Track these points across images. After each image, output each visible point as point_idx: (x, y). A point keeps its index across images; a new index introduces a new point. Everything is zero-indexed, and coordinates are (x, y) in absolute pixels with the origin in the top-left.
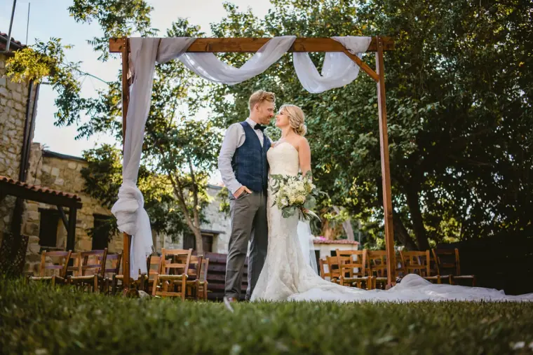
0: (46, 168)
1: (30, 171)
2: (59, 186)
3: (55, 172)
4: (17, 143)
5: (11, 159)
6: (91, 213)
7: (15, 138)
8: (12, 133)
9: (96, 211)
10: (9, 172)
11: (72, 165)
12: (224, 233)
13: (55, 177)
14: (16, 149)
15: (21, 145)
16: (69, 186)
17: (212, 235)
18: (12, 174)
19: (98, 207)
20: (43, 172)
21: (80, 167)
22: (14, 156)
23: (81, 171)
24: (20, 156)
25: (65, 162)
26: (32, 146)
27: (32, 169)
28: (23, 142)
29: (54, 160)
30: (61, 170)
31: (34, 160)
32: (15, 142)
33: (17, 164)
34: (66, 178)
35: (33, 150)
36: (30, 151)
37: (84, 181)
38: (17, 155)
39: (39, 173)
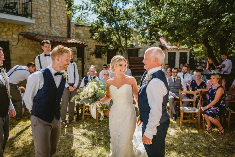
0: (77, 31)
1: (71, 32)
2: (82, 37)
3: (80, 32)
4: (66, 22)
5: (64, 29)
6: (94, 45)
7: (64, 21)
8: (63, 19)
9: (96, 45)
10: (64, 33)
11: (86, 29)
12: (142, 48)
13: (80, 34)
14: (65, 25)
15: (67, 23)
16: (86, 36)
17: (138, 49)
18: (65, 34)
19: (97, 43)
20: (76, 32)
21: (89, 29)
22: (65, 27)
23: (90, 31)
24: (67, 27)
25: (83, 28)
26: (71, 23)
27: (72, 32)
28: (68, 22)
29: (80, 27)
30: (82, 31)
31: (73, 28)
32: (64, 22)
33: (66, 30)
34: (84, 33)
35: (71, 25)
37: (91, 34)
38: (66, 27)
39: (74, 33)
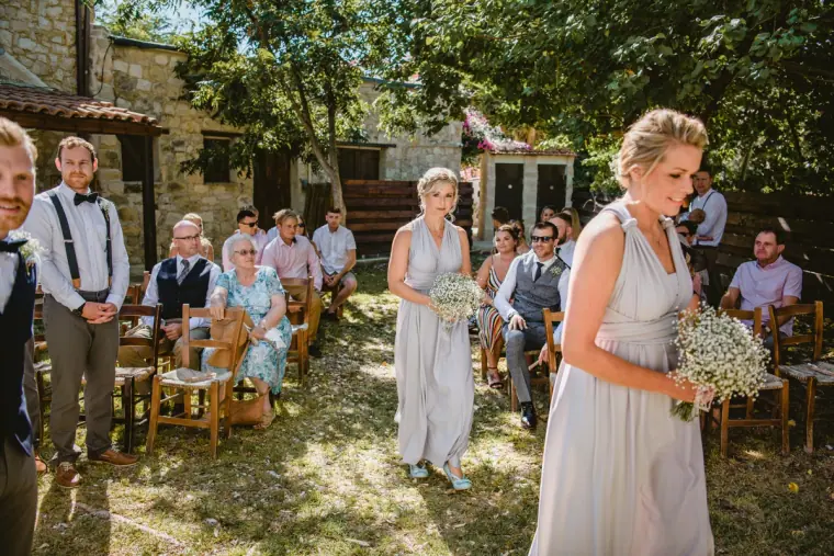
0: (120, 65)
1: (93, 72)
2: (144, 92)
3: (135, 71)
4: (66, 27)
5: (60, 55)
6: (198, 130)
7: (60, 20)
8: (55, 12)
9: (206, 127)
10: (59, 75)
11: (161, 59)
12: (394, 146)
13: (136, 79)
14: (65, 37)
15: (73, 29)
16: (160, 91)
17: (379, 149)
18: (65, 77)
19: (208, 120)
20: (117, 73)
21: (174, 60)
22: (65, 50)
23: (176, 69)
24: (74, 49)
25: (149, 54)
26: (92, 30)
27: (96, 68)
28: (77, 26)
29: (131, 52)
30: (144, 68)
31: (99, 53)
32: (62, 27)
33: (71, 62)
34: (152, 78)
35: (94, 39)
36: (89, 39)
37: (182, 82)
38: (70, 47)
39: (109, 74)
